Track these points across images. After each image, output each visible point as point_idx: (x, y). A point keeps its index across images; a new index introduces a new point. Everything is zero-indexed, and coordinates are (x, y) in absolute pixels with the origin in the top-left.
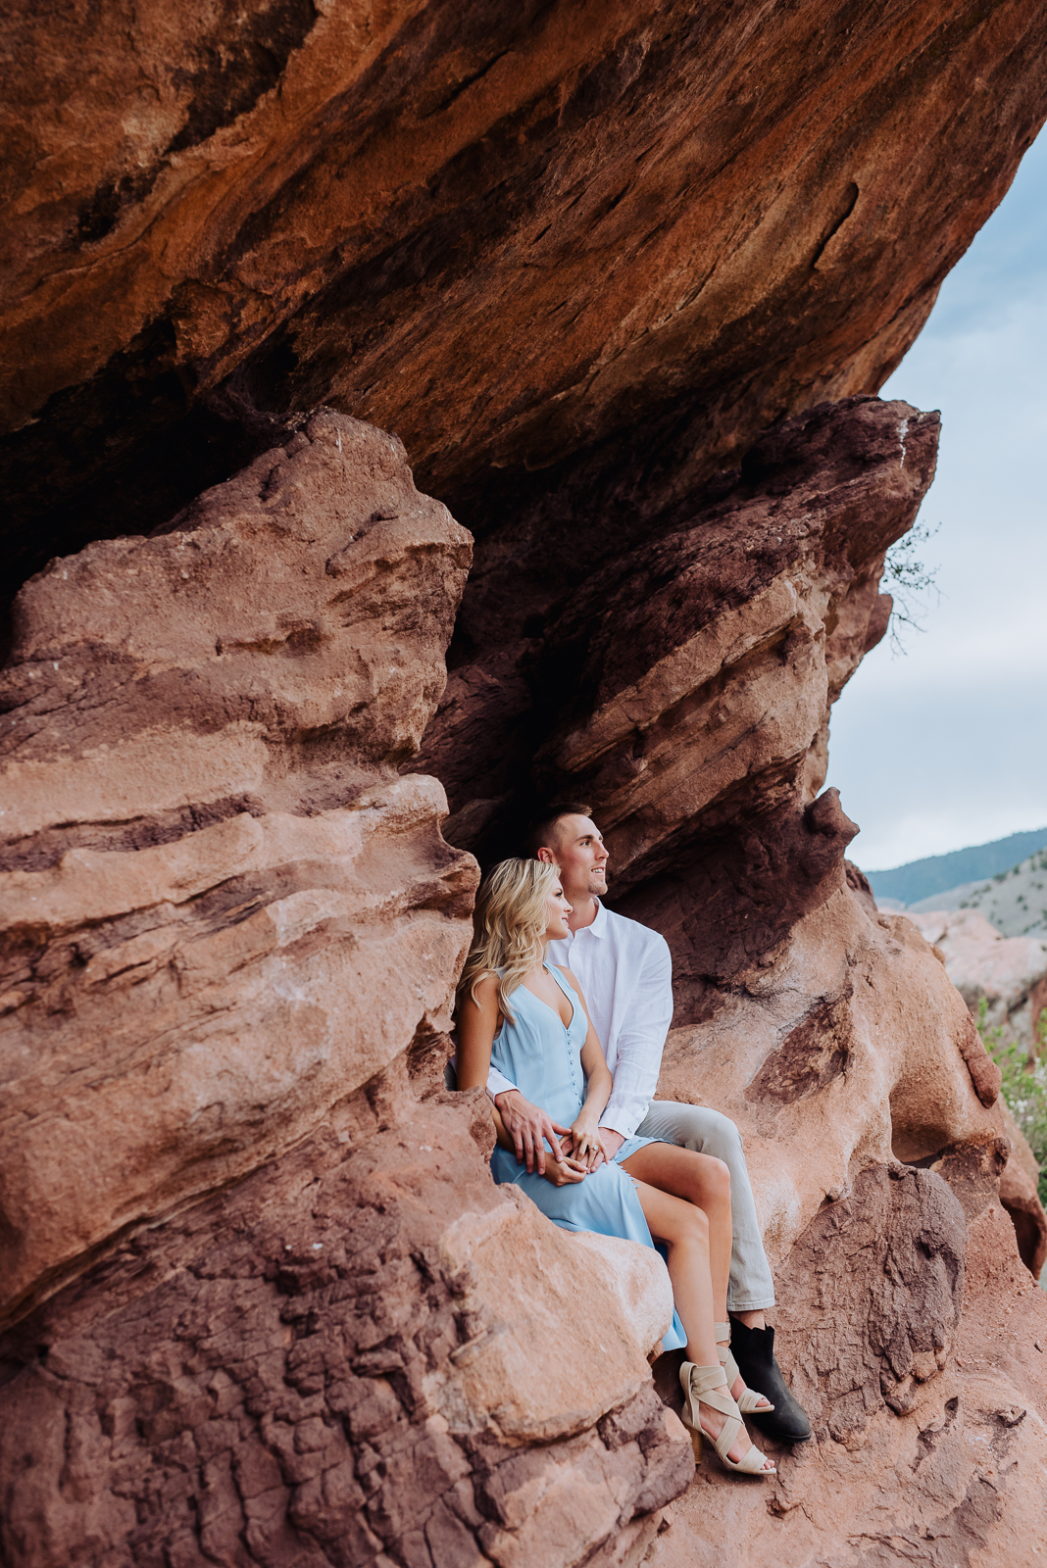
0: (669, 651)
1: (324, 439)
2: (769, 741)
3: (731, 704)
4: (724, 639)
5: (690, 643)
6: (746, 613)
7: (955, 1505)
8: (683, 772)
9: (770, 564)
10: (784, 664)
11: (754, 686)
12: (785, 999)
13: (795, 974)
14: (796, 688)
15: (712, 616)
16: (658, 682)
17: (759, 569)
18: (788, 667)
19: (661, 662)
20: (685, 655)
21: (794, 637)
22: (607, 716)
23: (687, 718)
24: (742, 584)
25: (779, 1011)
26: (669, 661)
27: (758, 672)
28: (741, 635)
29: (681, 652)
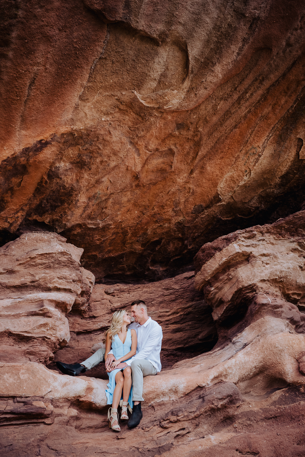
0: (205, 263)
1: (23, 238)
2: (240, 282)
3: (232, 274)
4: (218, 259)
5: (210, 261)
6: (222, 253)
7: (160, 446)
8: (226, 290)
9: (229, 241)
10: (248, 263)
11: (239, 269)
12: (238, 344)
13: (242, 338)
14: (252, 269)
15: (214, 254)
16: (205, 270)
17: (227, 242)
18: (250, 264)
19: (204, 265)
20: (209, 263)
21: (250, 257)
22: (197, 278)
23: (220, 277)
24: (221, 247)
25: (236, 347)
26: (205, 265)
27: (241, 266)
28: (222, 258)
29: (208, 263)
